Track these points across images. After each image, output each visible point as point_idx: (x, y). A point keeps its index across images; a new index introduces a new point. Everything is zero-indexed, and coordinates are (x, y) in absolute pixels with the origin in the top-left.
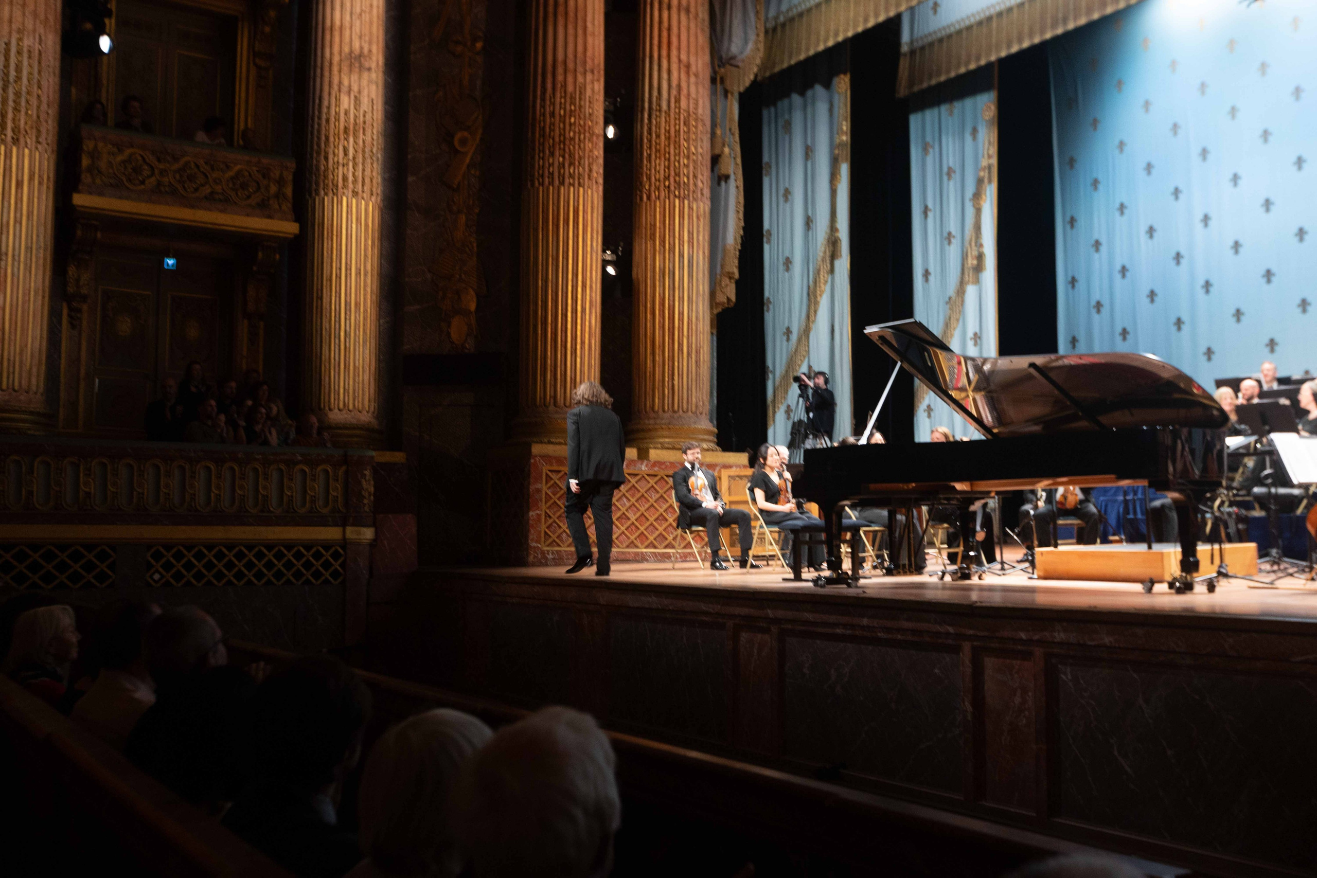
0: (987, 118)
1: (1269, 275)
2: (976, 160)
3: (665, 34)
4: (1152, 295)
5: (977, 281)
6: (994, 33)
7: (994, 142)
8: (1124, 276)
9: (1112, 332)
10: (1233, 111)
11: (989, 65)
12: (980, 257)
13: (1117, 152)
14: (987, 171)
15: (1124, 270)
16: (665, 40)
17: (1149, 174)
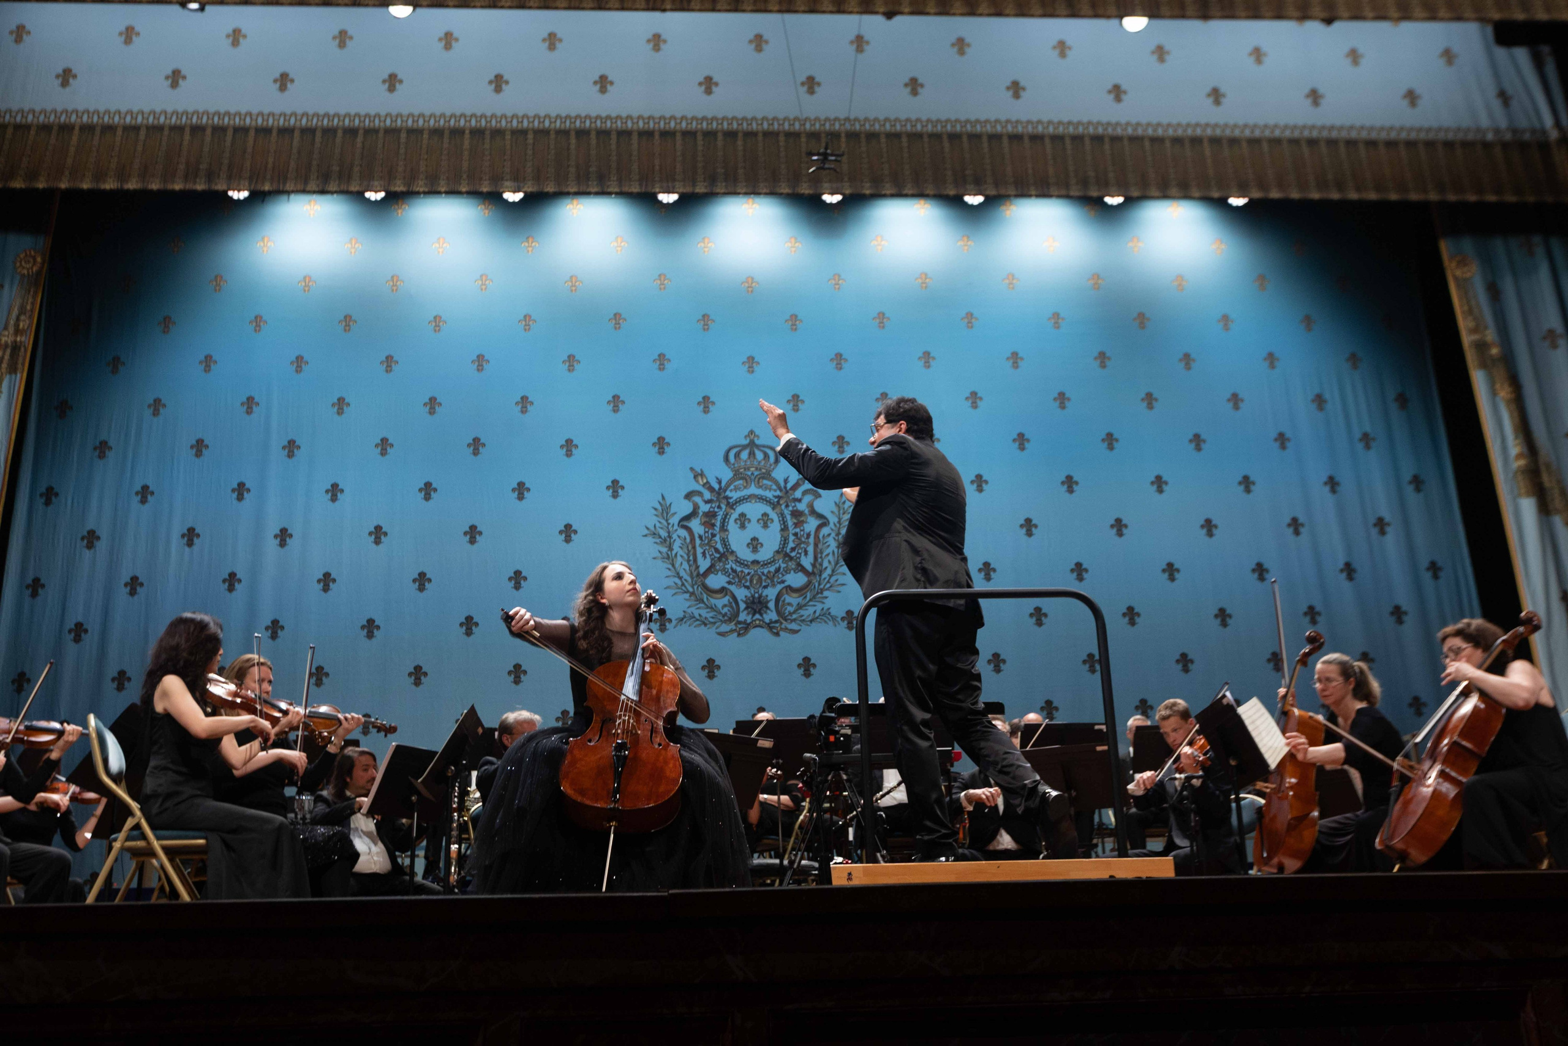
0: (25, 272)
1: (370, 627)
6: (72, 150)
7: (32, 310)
8: (133, 593)
10: (341, 405)
11: (50, 192)
13: (148, 412)
14: (8, 351)
15: (134, 584)
17: (199, 454)
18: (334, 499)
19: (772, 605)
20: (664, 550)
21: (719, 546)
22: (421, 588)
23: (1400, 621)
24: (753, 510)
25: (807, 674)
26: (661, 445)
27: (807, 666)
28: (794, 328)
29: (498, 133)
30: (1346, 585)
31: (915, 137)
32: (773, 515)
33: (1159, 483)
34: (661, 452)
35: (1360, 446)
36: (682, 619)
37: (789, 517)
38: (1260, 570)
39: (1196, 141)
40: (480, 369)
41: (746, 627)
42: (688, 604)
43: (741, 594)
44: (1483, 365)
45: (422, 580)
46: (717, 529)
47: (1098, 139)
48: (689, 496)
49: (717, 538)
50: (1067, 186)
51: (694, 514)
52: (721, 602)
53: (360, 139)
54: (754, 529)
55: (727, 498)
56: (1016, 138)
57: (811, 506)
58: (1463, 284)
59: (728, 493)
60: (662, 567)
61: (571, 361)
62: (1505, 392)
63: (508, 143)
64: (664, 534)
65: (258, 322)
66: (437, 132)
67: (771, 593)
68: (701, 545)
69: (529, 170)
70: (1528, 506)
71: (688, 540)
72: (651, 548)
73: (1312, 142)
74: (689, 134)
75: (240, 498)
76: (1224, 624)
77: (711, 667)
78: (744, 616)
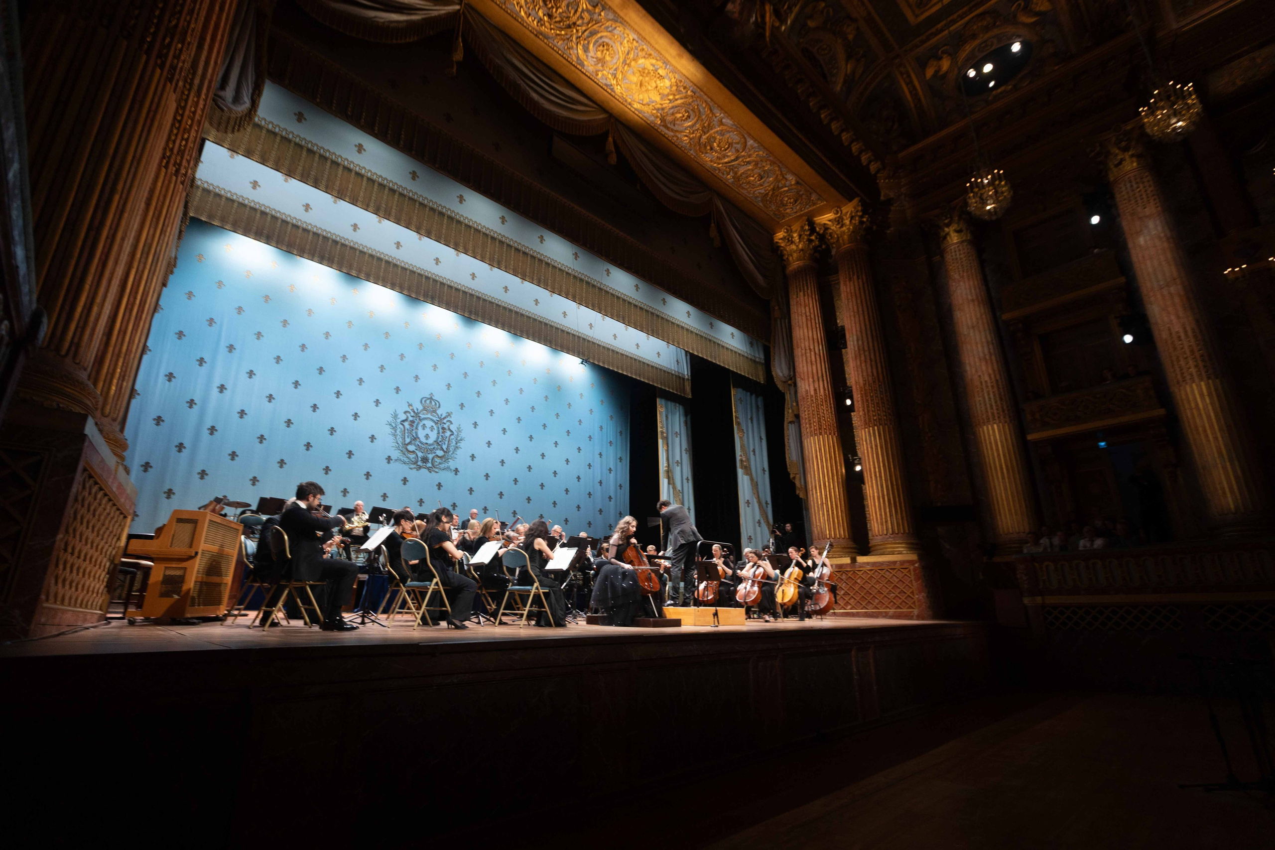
18: (250, 377)
19: (430, 461)
20: (393, 431)
21: (414, 435)
22: (288, 426)
24: (429, 424)
25: (439, 489)
26: (398, 390)
27: (439, 486)
28: (452, 358)
29: (395, 265)
30: (599, 487)
31: (535, 320)
32: (435, 427)
33: (556, 443)
34: (397, 393)
35: (609, 444)
36: (396, 460)
37: (440, 429)
38: (579, 478)
39: (608, 349)
40: (327, 338)
41: (420, 468)
42: (399, 454)
43: (420, 454)
44: (662, 439)
45: (289, 423)
46: (414, 428)
47: (584, 339)
48: (405, 412)
49: (414, 431)
50: (574, 352)
51: (406, 420)
52: (412, 456)
53: (339, 247)
54: (428, 431)
55: (419, 416)
56: (563, 331)
57: (449, 427)
58: (661, 413)
59: (420, 415)
60: (392, 437)
61: (366, 346)
62: (665, 448)
63: (399, 271)
64: (394, 425)
65: (220, 284)
66: (371, 256)
67: (430, 456)
68: (408, 433)
69: (406, 285)
70: (666, 481)
71: (403, 429)
72: (388, 430)
73: (635, 360)
74: (464, 292)
75: (201, 365)
77: (405, 481)
78: (420, 463)
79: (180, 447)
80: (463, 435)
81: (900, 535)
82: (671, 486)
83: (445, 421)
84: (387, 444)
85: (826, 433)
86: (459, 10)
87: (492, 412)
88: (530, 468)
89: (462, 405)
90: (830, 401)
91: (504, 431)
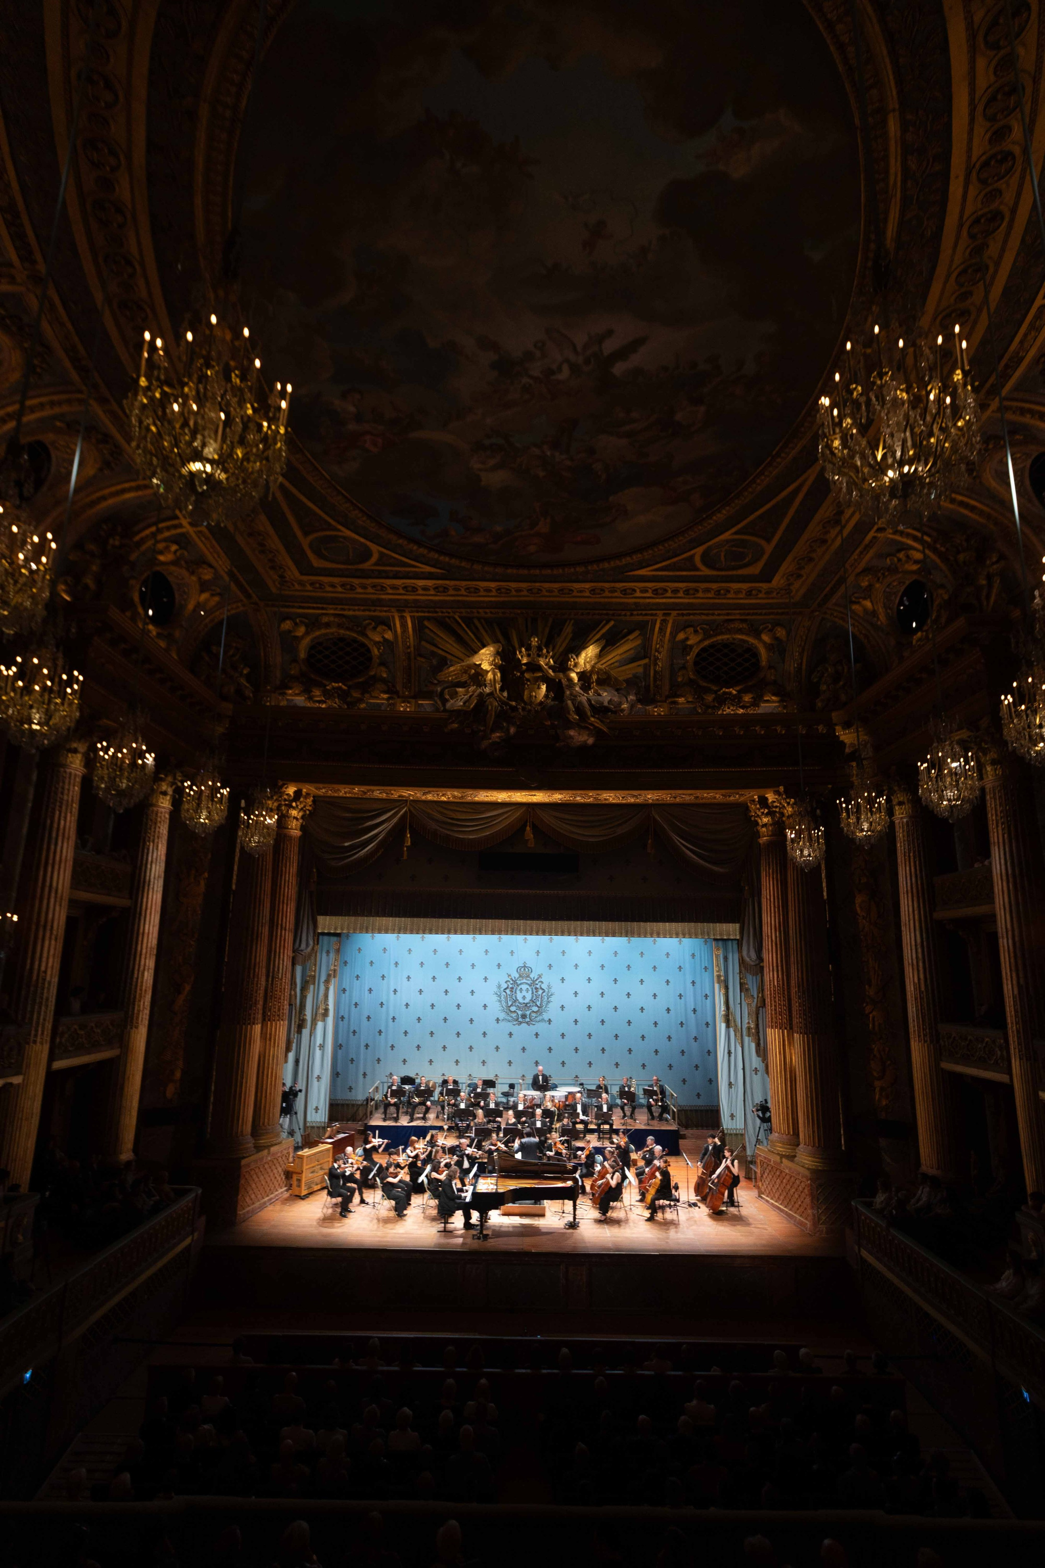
1: (419, 1019)
2: (328, 966)
3: (282, 942)
4: (369, 1018)
5: (324, 1020)
9: (348, 1031)
10: (410, 950)
12: (327, 1010)
13: (357, 952)
16: (282, 945)
17: (371, 966)
18: (409, 980)
19: (528, 1016)
20: (499, 998)
21: (515, 998)
22: (433, 1008)
23: (708, 1027)
24: (524, 987)
25: (537, 1037)
26: (499, 965)
27: (537, 1035)
30: (693, 1015)
32: (530, 989)
33: (642, 981)
34: (499, 968)
36: (503, 1020)
37: (534, 989)
38: (668, 1010)
41: (521, 1023)
42: (505, 1015)
43: (520, 1013)
44: (718, 982)
45: (433, 1006)
46: (514, 992)
48: (506, 982)
49: (514, 995)
51: (507, 988)
52: (514, 1015)
54: (524, 993)
55: (517, 983)
57: (541, 986)
59: (517, 981)
60: (499, 1003)
64: (499, 994)
67: (528, 1013)
68: (510, 997)
70: (723, 1025)
71: (506, 995)
72: (496, 998)
75: (383, 979)
76: (656, 1026)
77: (511, 1034)
78: (520, 1020)
79: (380, 1032)
80: (552, 990)
81: (810, 1147)
82: (732, 1030)
83: (537, 982)
84: (496, 1009)
85: (776, 1027)
86: (406, 810)
87: (576, 966)
88: (616, 1008)
89: (550, 966)
90: (784, 993)
91: (589, 980)
